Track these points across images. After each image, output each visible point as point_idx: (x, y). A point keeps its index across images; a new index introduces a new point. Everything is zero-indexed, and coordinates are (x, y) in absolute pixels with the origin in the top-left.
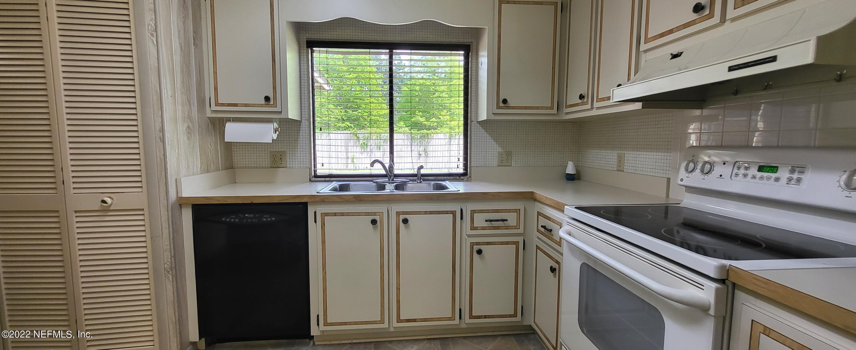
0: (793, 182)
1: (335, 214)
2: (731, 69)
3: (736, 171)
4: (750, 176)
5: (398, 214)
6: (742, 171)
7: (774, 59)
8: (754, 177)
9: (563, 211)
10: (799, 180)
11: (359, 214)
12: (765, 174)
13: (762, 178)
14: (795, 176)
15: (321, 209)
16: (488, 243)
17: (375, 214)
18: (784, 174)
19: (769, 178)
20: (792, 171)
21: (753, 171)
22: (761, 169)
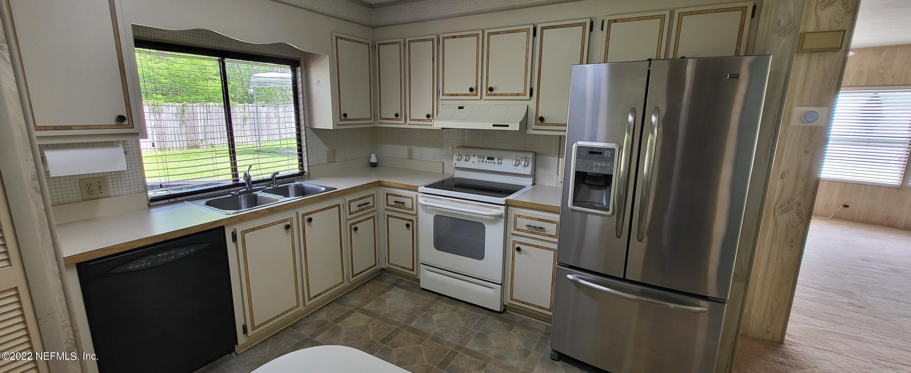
0: (500, 164)
1: (254, 229)
2: (494, 125)
3: (479, 159)
4: (485, 161)
5: (303, 215)
6: (481, 160)
7: (507, 126)
8: (486, 162)
9: (417, 191)
10: (501, 163)
11: (274, 224)
12: (490, 161)
13: (489, 162)
14: (500, 161)
15: (240, 228)
16: (359, 222)
17: (286, 220)
18: (496, 160)
19: (491, 162)
20: (499, 160)
21: (486, 159)
22: (488, 158)
